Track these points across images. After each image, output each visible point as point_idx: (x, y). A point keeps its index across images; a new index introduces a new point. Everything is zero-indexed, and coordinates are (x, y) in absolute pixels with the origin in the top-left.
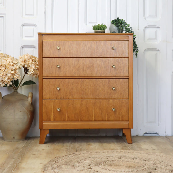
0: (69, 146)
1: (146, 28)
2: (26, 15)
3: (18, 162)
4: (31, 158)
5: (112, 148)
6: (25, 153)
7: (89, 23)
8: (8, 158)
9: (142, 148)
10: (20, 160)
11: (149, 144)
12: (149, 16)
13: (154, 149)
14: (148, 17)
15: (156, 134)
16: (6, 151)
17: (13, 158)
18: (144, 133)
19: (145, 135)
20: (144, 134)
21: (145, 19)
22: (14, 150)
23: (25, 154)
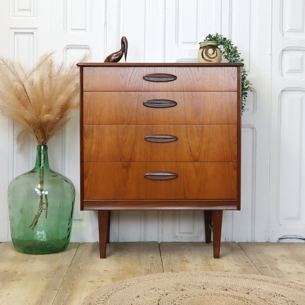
0: (151, 264)
1: (285, 52)
2: (72, 30)
3: (66, 298)
4: (87, 290)
5: (226, 269)
6: (76, 277)
7: (183, 43)
8: (46, 289)
9: (279, 270)
10: (68, 294)
11: (291, 262)
12: (291, 31)
13: (301, 271)
14: (288, 32)
15: (301, 239)
16: (42, 273)
17: (56, 290)
18: (280, 237)
19: (282, 241)
20: (280, 239)
21: (283, 35)
22: (54, 271)
23: (75, 280)
